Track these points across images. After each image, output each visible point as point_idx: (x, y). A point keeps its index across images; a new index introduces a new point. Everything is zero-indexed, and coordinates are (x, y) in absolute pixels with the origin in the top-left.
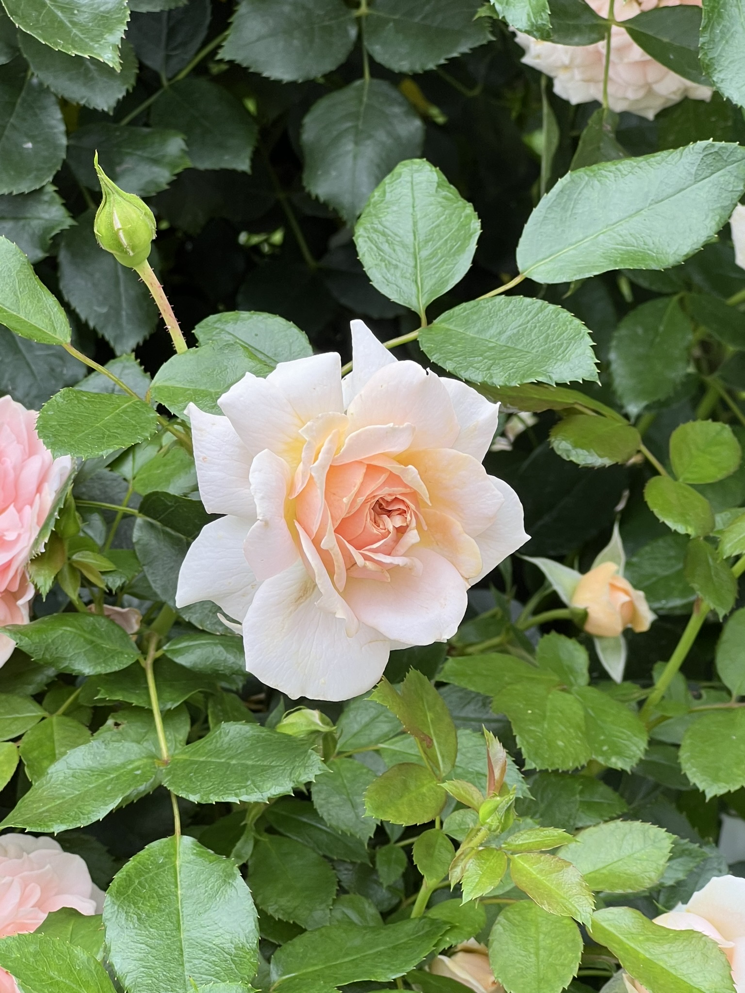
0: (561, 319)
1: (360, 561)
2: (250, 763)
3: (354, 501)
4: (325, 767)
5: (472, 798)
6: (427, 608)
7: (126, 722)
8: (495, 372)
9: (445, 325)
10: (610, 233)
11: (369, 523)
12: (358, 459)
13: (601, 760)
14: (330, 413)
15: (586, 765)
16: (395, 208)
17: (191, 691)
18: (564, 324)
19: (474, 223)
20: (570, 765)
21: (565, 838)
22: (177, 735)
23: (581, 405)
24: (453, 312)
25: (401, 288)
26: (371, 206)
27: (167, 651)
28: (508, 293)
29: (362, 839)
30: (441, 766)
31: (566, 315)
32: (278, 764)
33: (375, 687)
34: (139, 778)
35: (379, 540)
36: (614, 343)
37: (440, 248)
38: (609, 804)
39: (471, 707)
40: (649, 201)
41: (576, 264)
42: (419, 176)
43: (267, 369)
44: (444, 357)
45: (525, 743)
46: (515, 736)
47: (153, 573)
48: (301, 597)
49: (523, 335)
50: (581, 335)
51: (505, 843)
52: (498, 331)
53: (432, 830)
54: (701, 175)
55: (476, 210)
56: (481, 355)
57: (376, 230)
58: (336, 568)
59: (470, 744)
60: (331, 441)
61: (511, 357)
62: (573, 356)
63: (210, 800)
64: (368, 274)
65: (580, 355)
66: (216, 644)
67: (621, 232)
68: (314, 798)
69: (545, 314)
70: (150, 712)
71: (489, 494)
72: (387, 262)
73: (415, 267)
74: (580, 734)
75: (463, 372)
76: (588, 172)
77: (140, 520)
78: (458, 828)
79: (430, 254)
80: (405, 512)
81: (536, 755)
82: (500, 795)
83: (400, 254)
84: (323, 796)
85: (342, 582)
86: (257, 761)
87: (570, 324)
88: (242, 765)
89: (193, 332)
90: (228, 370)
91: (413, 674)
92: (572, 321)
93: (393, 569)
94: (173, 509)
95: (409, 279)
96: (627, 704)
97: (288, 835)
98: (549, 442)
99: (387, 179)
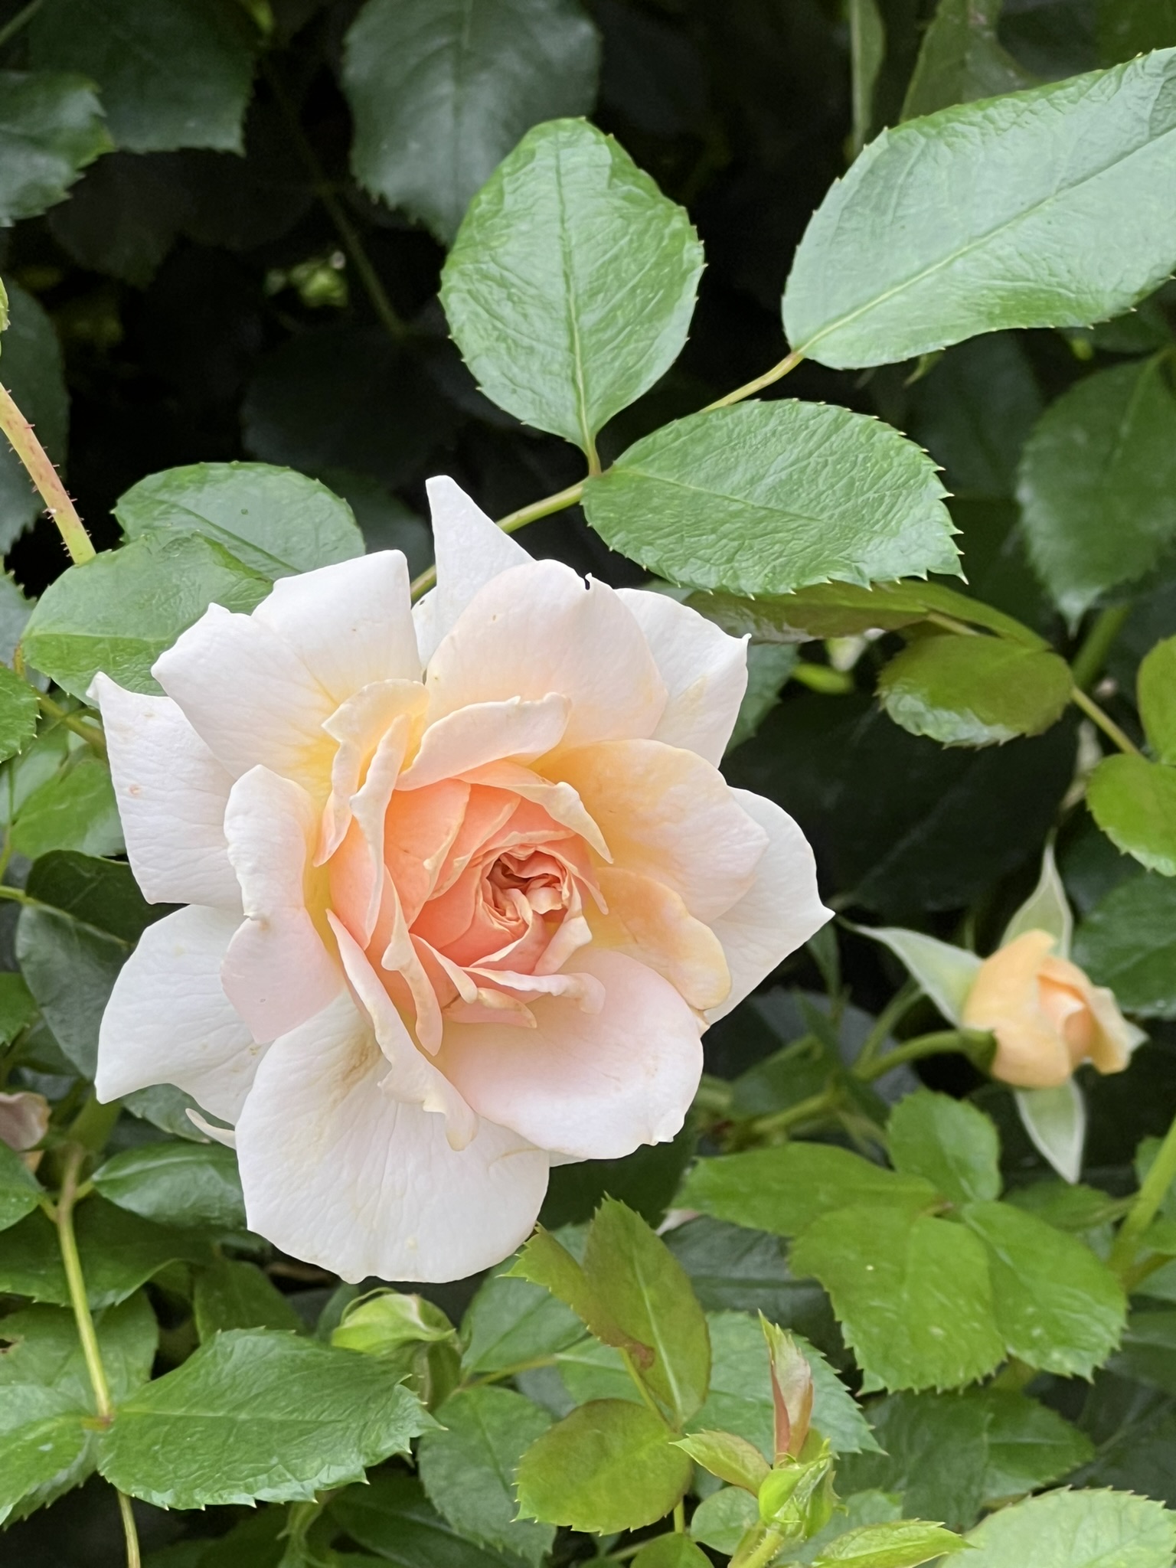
0: (877, 444)
1: (467, 989)
2: (275, 1416)
3: (448, 864)
4: (430, 1419)
5: (744, 1466)
6: (618, 1079)
7: (22, 1337)
8: (744, 565)
9: (637, 470)
10: (978, 254)
11: (482, 908)
12: (451, 774)
13: (1029, 1358)
14: (388, 681)
15: (993, 1374)
16: (524, 227)
17: (156, 1264)
18: (886, 456)
19: (690, 249)
20: (960, 1377)
21: (943, 1541)
22: (130, 1359)
23: (943, 614)
24: (654, 442)
25: (541, 396)
26: (475, 224)
27: (99, 1184)
28: (766, 394)
29: (528, 1555)
30: (678, 1400)
31: (890, 436)
32: (333, 1418)
33: (522, 1248)
34: (47, 1459)
35: (507, 943)
36: (1026, 466)
37: (620, 306)
38: (1053, 1447)
39: (756, 1258)
40: (1057, 183)
41: (909, 325)
42: (573, 155)
43: (261, 589)
44: (635, 539)
45: (860, 1336)
46: (839, 1324)
47: (62, 1021)
48: (354, 1067)
49: (800, 483)
50: (921, 477)
51: (818, 1559)
52: (748, 476)
53: (668, 1537)
54: (1162, 122)
55: (693, 221)
56: (713, 531)
57: (485, 277)
58: (418, 1008)
59: (747, 1344)
60: (391, 742)
61: (775, 531)
62: (906, 523)
63: (194, 1501)
64: (473, 369)
65: (921, 520)
66: (200, 1164)
67: (1000, 253)
68: (426, 1476)
69: (846, 436)
70: (69, 1313)
71: (735, 831)
72: (510, 341)
73: (571, 349)
74: (979, 1308)
75: (676, 568)
76: (926, 129)
77: (30, 910)
78: (722, 1528)
79: (602, 320)
80: (557, 880)
81: (887, 1358)
82: (802, 1460)
83: (538, 324)
84: (442, 1470)
85: (434, 1039)
86: (292, 1412)
87: (898, 454)
88: (260, 1422)
89: (112, 512)
90: (181, 594)
91: (610, 1208)
92: (902, 447)
93: (540, 1002)
94: (94, 885)
95: (559, 375)
96: (1079, 1235)
97: (381, 1550)
98: (878, 698)
99: (506, 166)
